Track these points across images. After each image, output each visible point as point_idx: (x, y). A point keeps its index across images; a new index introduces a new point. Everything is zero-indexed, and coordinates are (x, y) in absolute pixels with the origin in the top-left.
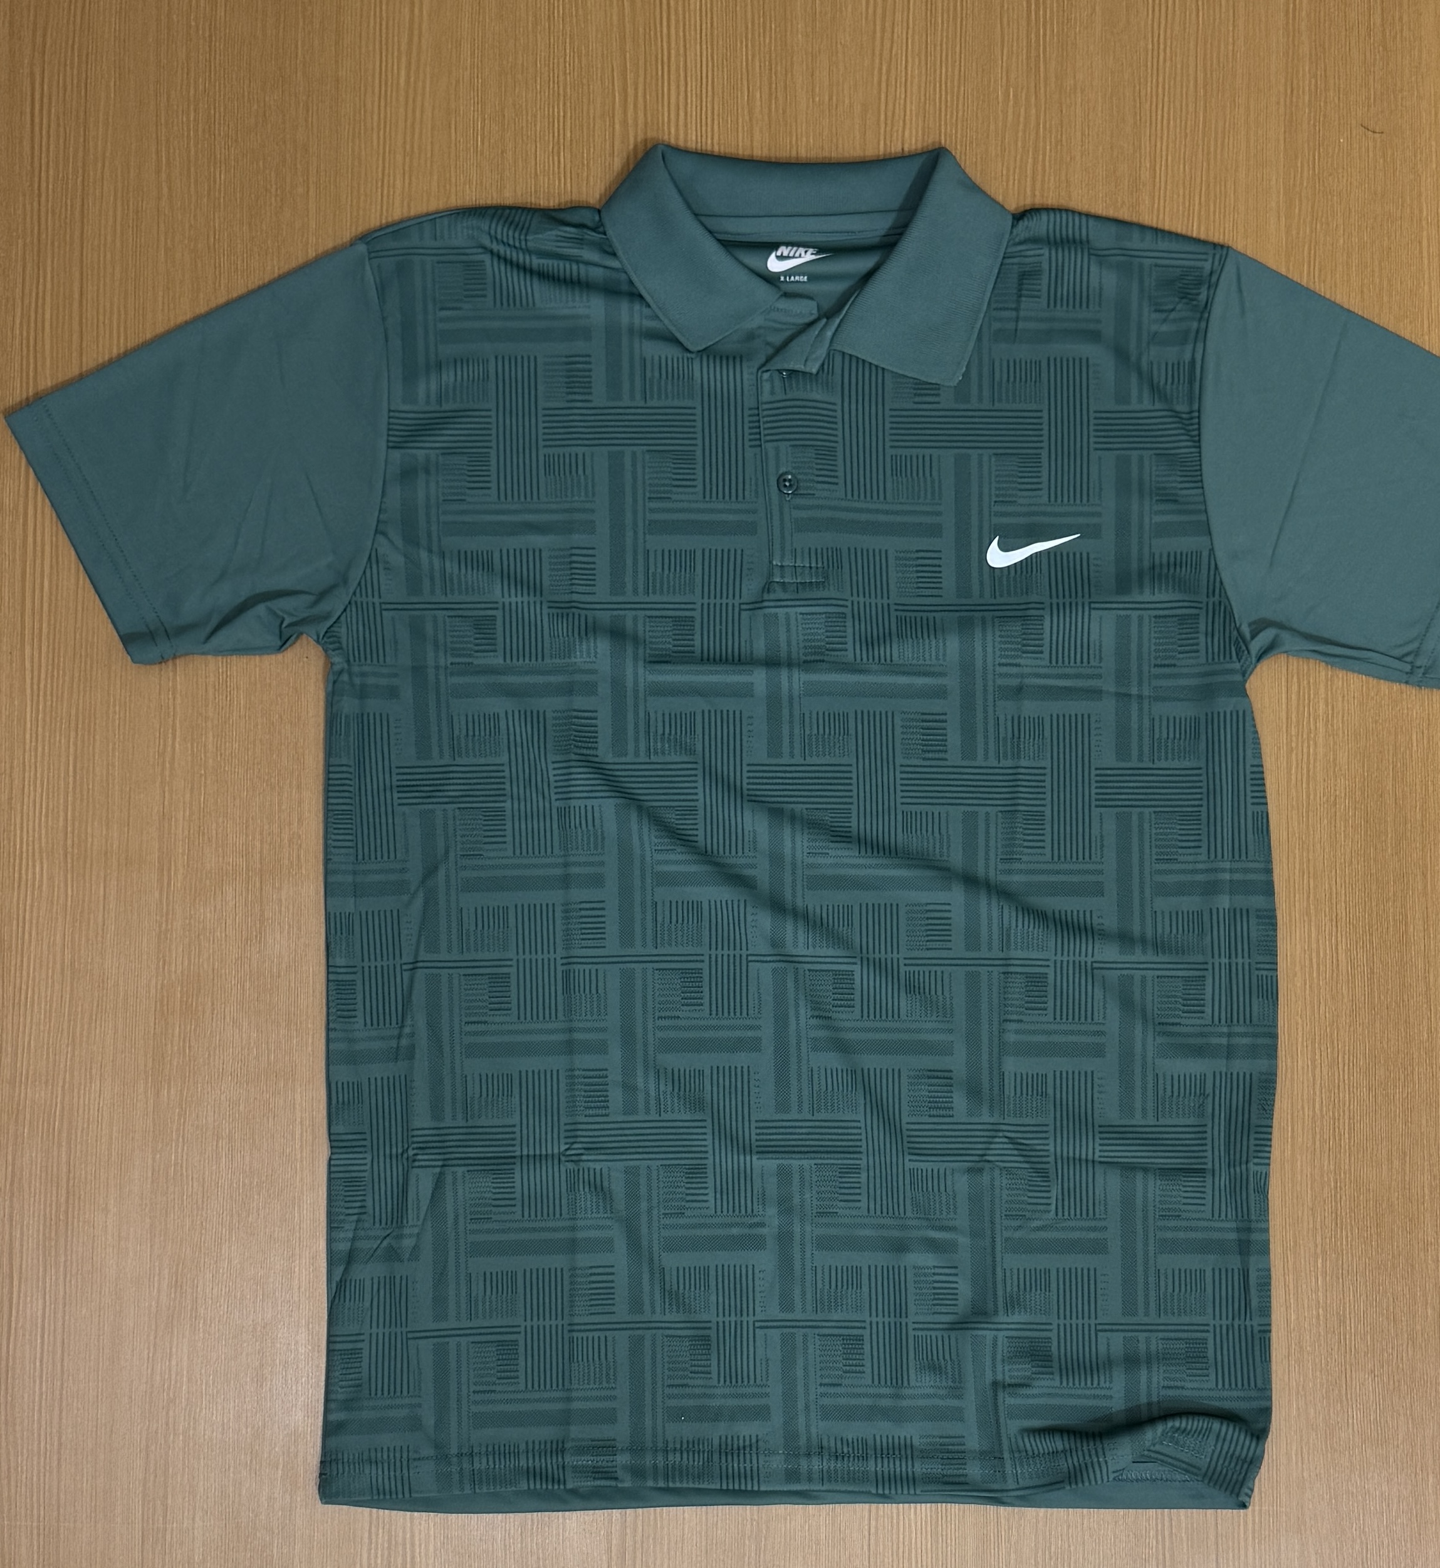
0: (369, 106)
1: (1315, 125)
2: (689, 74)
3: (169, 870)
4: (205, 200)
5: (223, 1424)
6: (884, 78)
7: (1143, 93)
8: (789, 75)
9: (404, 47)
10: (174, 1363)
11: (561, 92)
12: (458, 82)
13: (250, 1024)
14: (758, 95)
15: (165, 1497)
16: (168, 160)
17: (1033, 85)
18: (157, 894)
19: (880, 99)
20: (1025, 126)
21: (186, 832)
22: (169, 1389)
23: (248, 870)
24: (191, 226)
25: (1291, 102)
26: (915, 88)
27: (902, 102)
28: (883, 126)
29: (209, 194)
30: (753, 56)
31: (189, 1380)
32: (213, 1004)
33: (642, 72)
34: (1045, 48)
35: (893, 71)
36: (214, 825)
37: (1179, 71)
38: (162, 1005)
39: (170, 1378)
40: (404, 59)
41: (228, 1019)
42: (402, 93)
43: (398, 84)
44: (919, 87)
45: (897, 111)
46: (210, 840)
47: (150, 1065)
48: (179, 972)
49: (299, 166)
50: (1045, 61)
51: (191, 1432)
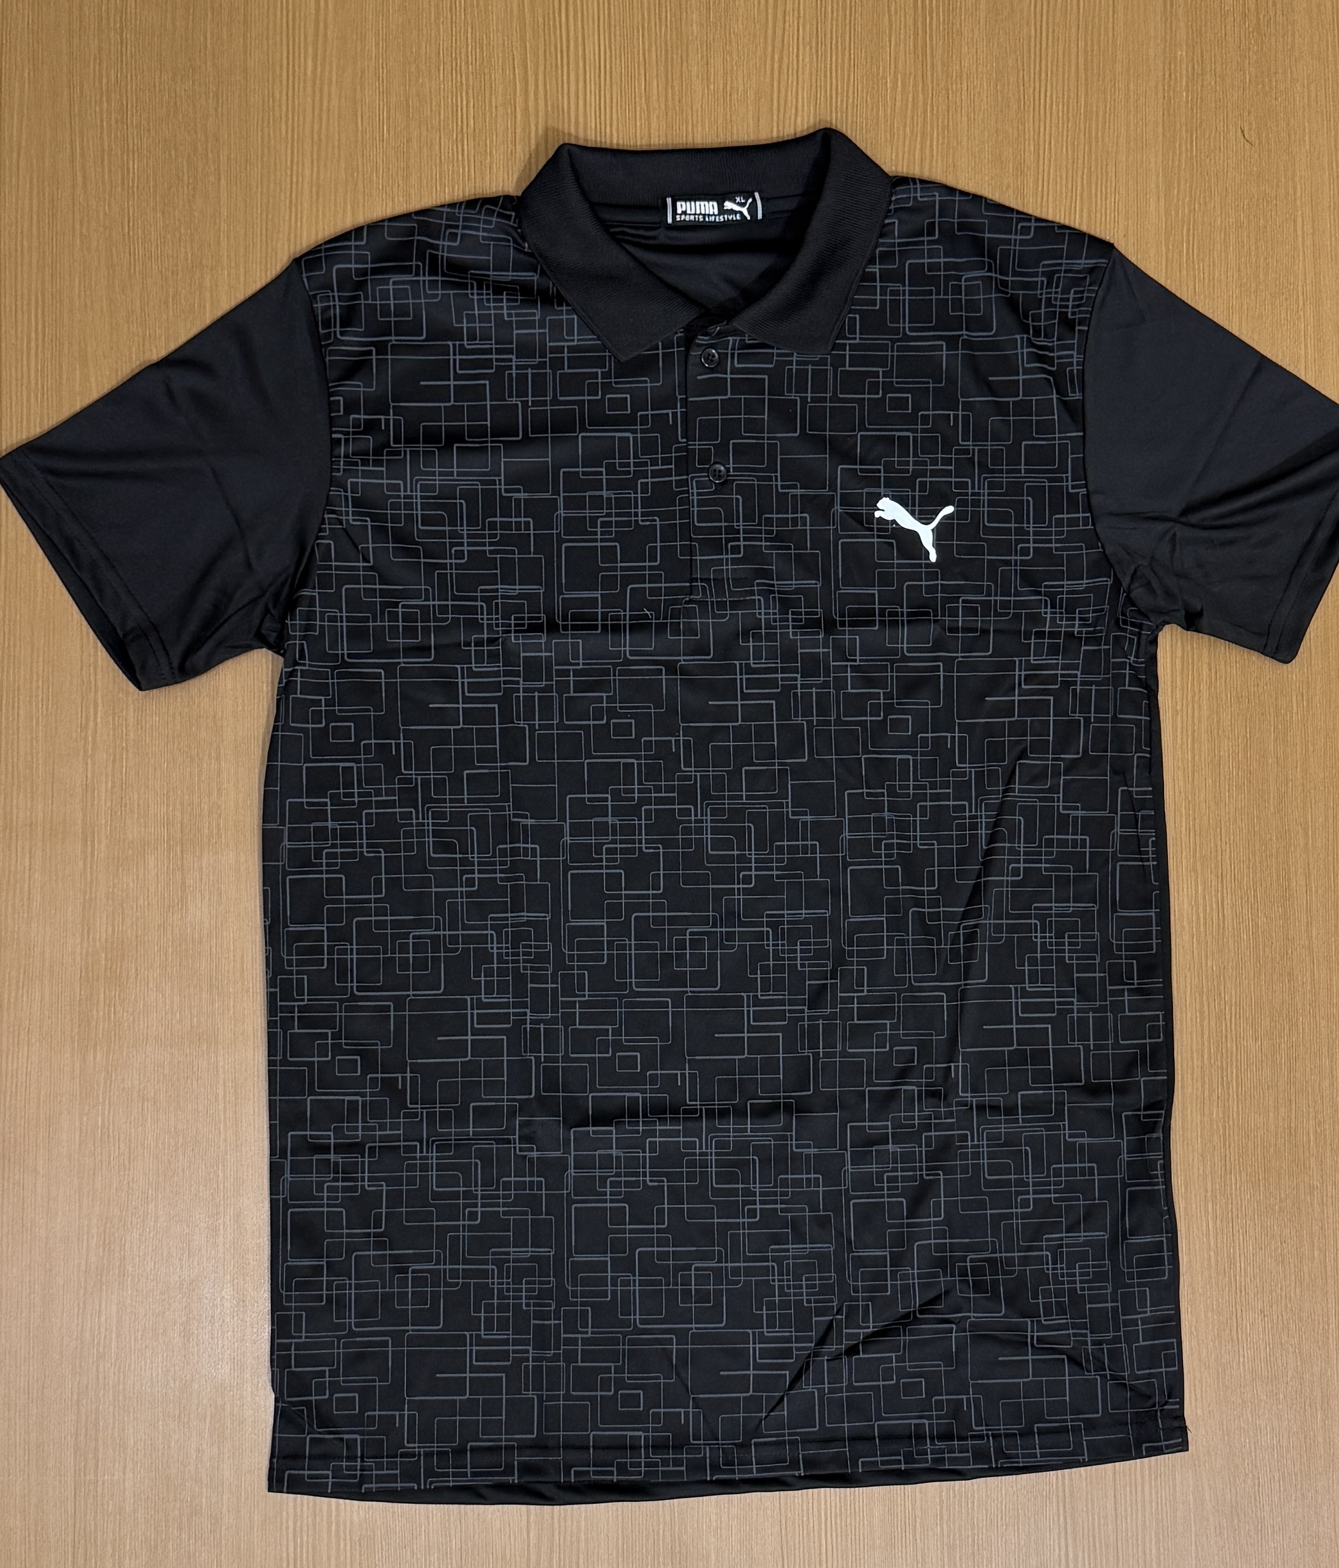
0: (277, 96)
1: (1192, 109)
2: (588, 63)
3: (93, 842)
4: (120, 189)
5: (152, 1379)
6: (776, 65)
7: (1026, 79)
8: (685, 64)
9: (310, 38)
10: (103, 1319)
11: (464, 82)
12: (363, 72)
13: (172, 989)
14: (655, 84)
15: (96, 1449)
16: (82, 149)
17: (920, 73)
18: (81, 864)
19: (773, 86)
20: (913, 111)
21: (109, 804)
22: (98, 1343)
23: (169, 840)
24: (105, 214)
25: (1170, 85)
26: (807, 76)
27: (794, 89)
28: (775, 112)
29: (123, 183)
30: (650, 45)
31: (118, 1336)
32: (136, 970)
33: (541, 62)
34: (931, 37)
35: (785, 59)
36: (136, 796)
37: (1061, 57)
38: (87, 973)
39: (100, 1333)
40: (310, 50)
41: (151, 985)
42: (309, 84)
43: (305, 74)
44: (811, 75)
45: (790, 98)
46: (132, 812)
47: (76, 1030)
48: (103, 939)
49: (210, 155)
50: (932, 48)
51: (121, 1387)
